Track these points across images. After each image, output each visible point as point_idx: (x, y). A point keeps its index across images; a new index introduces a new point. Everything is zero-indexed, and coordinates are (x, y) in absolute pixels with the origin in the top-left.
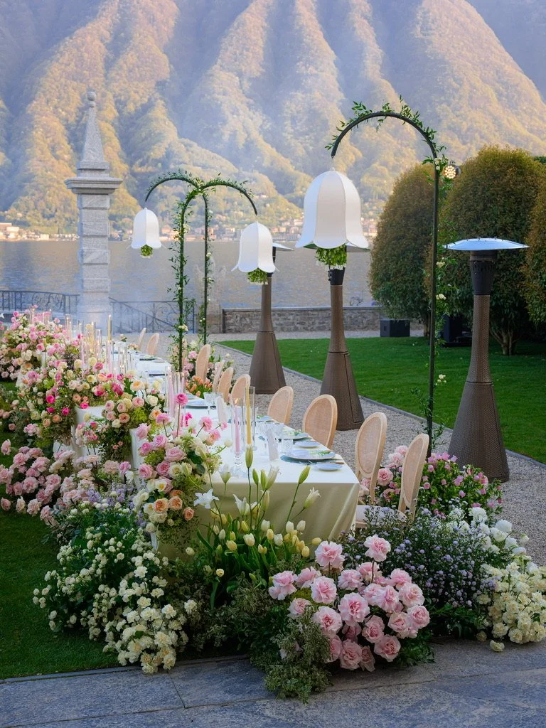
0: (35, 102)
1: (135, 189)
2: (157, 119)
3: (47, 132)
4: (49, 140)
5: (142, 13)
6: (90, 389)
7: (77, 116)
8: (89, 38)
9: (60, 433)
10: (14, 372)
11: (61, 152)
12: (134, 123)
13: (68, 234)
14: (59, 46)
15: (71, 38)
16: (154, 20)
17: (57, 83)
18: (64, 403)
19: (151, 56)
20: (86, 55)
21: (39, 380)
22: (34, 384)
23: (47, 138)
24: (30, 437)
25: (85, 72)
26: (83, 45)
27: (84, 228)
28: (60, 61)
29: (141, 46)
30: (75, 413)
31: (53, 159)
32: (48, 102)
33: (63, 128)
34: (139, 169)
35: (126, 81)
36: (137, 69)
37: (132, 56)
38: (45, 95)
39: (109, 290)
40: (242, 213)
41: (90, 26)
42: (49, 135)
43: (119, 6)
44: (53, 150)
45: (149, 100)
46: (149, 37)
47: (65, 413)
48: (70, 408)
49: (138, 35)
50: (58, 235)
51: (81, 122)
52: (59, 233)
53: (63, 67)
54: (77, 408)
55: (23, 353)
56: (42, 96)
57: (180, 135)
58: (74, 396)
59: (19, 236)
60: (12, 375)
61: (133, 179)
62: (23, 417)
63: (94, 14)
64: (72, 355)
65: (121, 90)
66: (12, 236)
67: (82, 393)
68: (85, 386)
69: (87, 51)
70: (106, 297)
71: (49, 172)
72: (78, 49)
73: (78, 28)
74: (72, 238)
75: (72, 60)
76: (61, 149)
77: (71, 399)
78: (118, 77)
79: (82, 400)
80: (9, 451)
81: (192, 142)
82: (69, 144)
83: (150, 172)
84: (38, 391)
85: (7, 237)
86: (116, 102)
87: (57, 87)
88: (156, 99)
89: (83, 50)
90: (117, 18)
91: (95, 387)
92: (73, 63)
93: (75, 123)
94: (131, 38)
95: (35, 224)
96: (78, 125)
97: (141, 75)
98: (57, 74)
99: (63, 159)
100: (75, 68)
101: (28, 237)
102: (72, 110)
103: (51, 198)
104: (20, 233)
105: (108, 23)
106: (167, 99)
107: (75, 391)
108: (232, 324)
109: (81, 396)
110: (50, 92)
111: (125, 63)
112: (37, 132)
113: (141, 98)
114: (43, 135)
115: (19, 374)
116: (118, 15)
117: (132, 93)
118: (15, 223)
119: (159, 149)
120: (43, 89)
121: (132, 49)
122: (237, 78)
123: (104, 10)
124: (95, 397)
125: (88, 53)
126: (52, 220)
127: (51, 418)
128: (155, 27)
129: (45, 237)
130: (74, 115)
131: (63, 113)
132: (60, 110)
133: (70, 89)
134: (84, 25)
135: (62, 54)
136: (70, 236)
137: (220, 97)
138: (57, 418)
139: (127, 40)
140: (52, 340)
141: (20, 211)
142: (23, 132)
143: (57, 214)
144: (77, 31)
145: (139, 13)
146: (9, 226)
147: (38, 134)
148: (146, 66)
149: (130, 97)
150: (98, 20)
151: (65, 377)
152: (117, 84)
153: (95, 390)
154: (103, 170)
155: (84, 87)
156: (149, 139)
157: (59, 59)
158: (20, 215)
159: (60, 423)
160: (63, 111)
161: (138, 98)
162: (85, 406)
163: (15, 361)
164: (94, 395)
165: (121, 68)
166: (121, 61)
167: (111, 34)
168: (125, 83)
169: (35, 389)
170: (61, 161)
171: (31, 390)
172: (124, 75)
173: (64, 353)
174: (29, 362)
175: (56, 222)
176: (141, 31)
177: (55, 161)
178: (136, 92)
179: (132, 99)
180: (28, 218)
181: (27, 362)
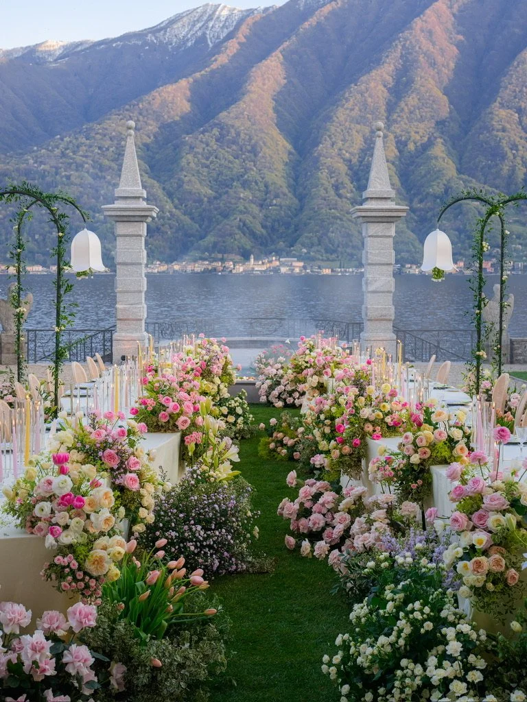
0: (321, 145)
1: (414, 224)
2: (436, 158)
3: (332, 172)
4: (333, 181)
5: (423, 58)
6: (383, 419)
7: (360, 157)
8: (372, 85)
9: (350, 466)
10: (298, 399)
11: (344, 190)
12: (413, 162)
13: (349, 268)
14: (345, 93)
15: (356, 85)
16: (435, 64)
17: (341, 127)
18: (355, 433)
19: (431, 98)
20: (369, 100)
21: (327, 407)
22: (321, 411)
23: (331, 178)
24: (317, 469)
25: (368, 116)
26: (367, 91)
27: (369, 256)
28: (345, 106)
29: (422, 88)
30: (366, 445)
31: (337, 198)
32: (333, 145)
33: (346, 168)
34: (419, 205)
35: (407, 122)
36: (417, 111)
37: (413, 98)
38: (331, 139)
39: (393, 318)
40: (520, 247)
41: (374, 73)
42: (333, 175)
43: (401, 53)
44: (337, 188)
45: (429, 138)
46: (430, 79)
47: (356, 444)
48: (361, 439)
49: (419, 79)
50: (339, 270)
51: (363, 163)
52: (340, 268)
53: (348, 112)
54: (369, 439)
55: (309, 379)
56: (328, 139)
57: (459, 171)
58: (366, 425)
59: (304, 271)
60: (296, 401)
61: (412, 215)
62: (308, 446)
63: (378, 62)
64: (362, 380)
65: (402, 131)
66: (297, 270)
67: (374, 423)
68: (378, 415)
69: (370, 96)
70: (390, 325)
71: (333, 210)
72: (362, 95)
73: (363, 75)
74: (353, 272)
75: (356, 105)
76: (344, 188)
77: (362, 429)
78: (399, 119)
79: (374, 431)
80: (295, 483)
81: (470, 178)
82: (352, 183)
83: (429, 208)
84: (326, 419)
85: (292, 272)
86: (397, 143)
87: (342, 131)
88: (436, 138)
89: (366, 95)
90: (400, 64)
91: (389, 417)
92: (357, 108)
93: (357, 163)
94: (413, 82)
95: (319, 259)
96: (360, 166)
97: (421, 117)
98: (342, 118)
99: (346, 198)
100: (359, 112)
101: (311, 271)
102: (355, 151)
103: (334, 235)
104: (305, 267)
105: (391, 69)
106: (446, 138)
107: (367, 420)
108: (521, 355)
109: (373, 426)
110: (335, 136)
111: (407, 105)
112: (322, 173)
113: (421, 137)
114: (328, 175)
115: (304, 401)
116: (400, 61)
117: (413, 133)
118: (300, 258)
119: (438, 186)
120: (328, 133)
121: (413, 92)
122: (517, 115)
123: (387, 57)
124: (388, 427)
125: (372, 98)
126: (334, 256)
127: (340, 450)
128: (436, 70)
129: (327, 271)
130: (357, 156)
131: (347, 155)
132: (344, 152)
133: (354, 132)
134: (369, 72)
135: (347, 100)
136: (351, 270)
137: (500, 134)
138: (347, 449)
139: (410, 82)
140: (339, 366)
141: (305, 247)
142: (309, 174)
143: (339, 249)
144: (362, 78)
145: (421, 58)
146: (295, 261)
147: (323, 175)
148: (427, 108)
149: (410, 137)
150: (382, 66)
151: (356, 404)
152: (398, 126)
153: (388, 420)
154: (389, 198)
155: (367, 130)
156: (429, 176)
157: (344, 105)
158: (305, 250)
159: (350, 455)
160: (347, 152)
161: (418, 138)
162: (378, 437)
163: (301, 387)
164: (387, 425)
165: (402, 110)
166: (402, 104)
167: (394, 79)
168: (406, 124)
169: (322, 417)
170: (344, 200)
171: (318, 417)
172: (405, 117)
173: (353, 379)
174: (315, 388)
175: (338, 257)
176: (423, 74)
177: (339, 199)
178: (417, 133)
179: (412, 139)
180: (312, 253)
181: (313, 388)
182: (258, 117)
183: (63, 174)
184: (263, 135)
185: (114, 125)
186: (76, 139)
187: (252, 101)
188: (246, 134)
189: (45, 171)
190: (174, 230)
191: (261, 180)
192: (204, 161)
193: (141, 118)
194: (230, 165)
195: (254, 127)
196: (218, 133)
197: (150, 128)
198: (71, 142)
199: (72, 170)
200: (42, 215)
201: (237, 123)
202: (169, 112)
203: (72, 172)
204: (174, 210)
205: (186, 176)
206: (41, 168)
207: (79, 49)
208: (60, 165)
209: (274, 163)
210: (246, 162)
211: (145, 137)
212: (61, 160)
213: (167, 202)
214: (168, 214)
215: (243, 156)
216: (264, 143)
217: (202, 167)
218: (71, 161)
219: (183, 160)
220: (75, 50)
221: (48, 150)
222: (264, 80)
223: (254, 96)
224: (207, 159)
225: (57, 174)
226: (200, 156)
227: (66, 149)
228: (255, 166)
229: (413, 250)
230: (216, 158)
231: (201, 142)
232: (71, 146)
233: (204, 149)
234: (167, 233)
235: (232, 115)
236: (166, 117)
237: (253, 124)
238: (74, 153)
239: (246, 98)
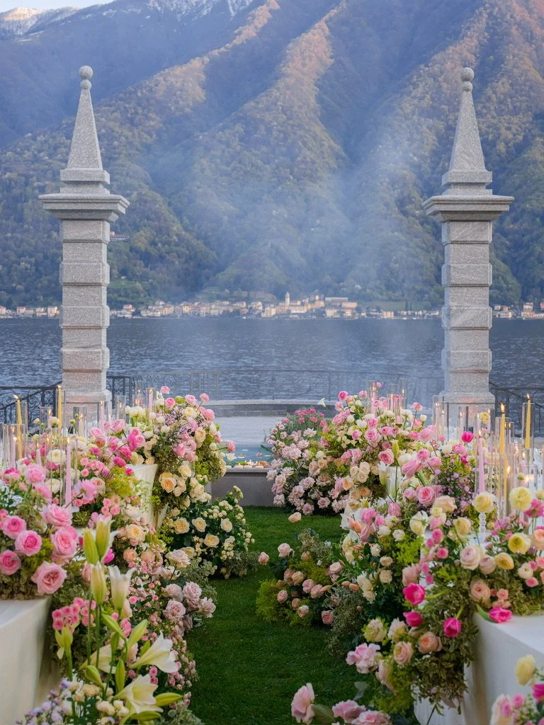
0: (381, 146)
2: (535, 162)
3: (394, 182)
4: (396, 193)
5: (517, 29)
7: (432, 162)
8: (449, 65)
10: (338, 499)
11: (411, 206)
12: (505, 168)
13: (418, 311)
14: (412, 76)
15: (427, 66)
16: (532, 38)
17: (408, 122)
19: (528, 83)
20: (445, 85)
21: (384, 530)
22: (373, 538)
23: (394, 189)
24: (362, 677)
25: (443, 106)
26: (442, 72)
27: (452, 274)
28: (412, 94)
29: (515, 70)
31: (401, 216)
32: (396, 145)
33: (414, 176)
34: (511, 226)
35: (495, 114)
36: (509, 100)
37: (503, 83)
38: (393, 137)
39: (489, 369)
41: (450, 49)
42: (397, 186)
43: (487, 24)
45: (525, 137)
46: (525, 58)
47: (451, 631)
49: (511, 57)
50: (405, 313)
52: (406, 310)
53: (416, 101)
54: (480, 617)
55: (354, 468)
56: (390, 138)
59: (357, 314)
60: (335, 504)
61: (504, 239)
62: (349, 603)
63: (456, 36)
65: (489, 127)
66: (348, 313)
69: (445, 80)
70: (485, 379)
71: (396, 233)
72: (434, 79)
73: (436, 53)
74: (424, 315)
75: (427, 93)
76: (411, 202)
77: (466, 594)
78: (485, 111)
80: (311, 713)
82: (421, 197)
83: (525, 229)
84: (382, 554)
85: (342, 315)
87: (408, 126)
88: (534, 136)
89: (441, 79)
90: (485, 37)
91: (526, 565)
92: (428, 96)
93: (429, 170)
94: (503, 63)
95: (377, 299)
96: (433, 173)
97: (515, 107)
98: (409, 109)
99: (414, 216)
100: (431, 102)
101: (368, 315)
102: (427, 154)
103: (397, 265)
104: (358, 310)
105: (473, 44)
110: (399, 134)
111: (495, 92)
112: (381, 183)
113: (514, 135)
114: (390, 187)
115: (347, 501)
116: (486, 34)
118: (352, 298)
119: (537, 201)
120: (390, 130)
121: (503, 75)
123: (469, 28)
124: (526, 590)
125: (448, 83)
126: (398, 294)
127: (415, 640)
128: (533, 46)
129: (388, 315)
130: (429, 161)
131: (416, 158)
132: (412, 155)
133: (424, 128)
134: (443, 49)
135: (415, 86)
136: (421, 313)
139: (499, 61)
141: (360, 284)
142: (364, 184)
143: (405, 285)
144: (435, 57)
145: (514, 30)
146: (345, 301)
147: (383, 185)
148: (521, 96)
149: (500, 134)
150: (461, 41)
151: (451, 534)
152: (483, 120)
153: (527, 572)
154: (483, 184)
155: (441, 126)
156: (525, 187)
157: (411, 92)
158: (359, 287)
160: (415, 155)
161: (510, 136)
163: (340, 482)
165: (489, 99)
166: (489, 92)
167: (477, 58)
168: (493, 117)
169: (375, 549)
170: (411, 218)
171: (367, 550)
172: (492, 108)
173: (438, 472)
174: (365, 484)
175: (403, 296)
176: (516, 51)
177: (404, 218)
178: (508, 129)
179: (502, 138)
180: (368, 291)
181: (361, 485)
182: (296, 108)
183: (36, 184)
184: (302, 133)
185: (103, 119)
186: (54, 138)
187: (288, 87)
188: (279, 131)
189: (10, 179)
190: (183, 260)
191: (299, 192)
192: (224, 167)
193: (140, 111)
194: (259, 173)
195: (291, 122)
196: (242, 130)
197: (152, 123)
198: (46, 142)
199: (48, 179)
200: (7, 239)
201: (268, 117)
202: (177, 102)
203: (47, 183)
204: (184, 233)
205: (199, 188)
206: (6, 176)
207: (59, 18)
208: (31, 172)
209: (317, 170)
210: (280, 168)
211: (146, 136)
212: (33, 167)
213: (174, 222)
214: (175, 237)
215: (277, 161)
216: (305, 144)
217: (221, 175)
218: (47, 167)
219: (196, 165)
220: (53, 21)
221: (15, 152)
222: (304, 59)
223: (290, 81)
224: (228, 164)
225: (27, 184)
226: (218, 161)
227: (40, 151)
228: (291, 173)
229: (504, 285)
230: (240, 163)
231: (220, 141)
232: (46, 147)
233: (223, 151)
234: (173, 263)
235: (260, 106)
236: (173, 108)
237: (289, 119)
238: (50, 156)
239: (281, 84)
